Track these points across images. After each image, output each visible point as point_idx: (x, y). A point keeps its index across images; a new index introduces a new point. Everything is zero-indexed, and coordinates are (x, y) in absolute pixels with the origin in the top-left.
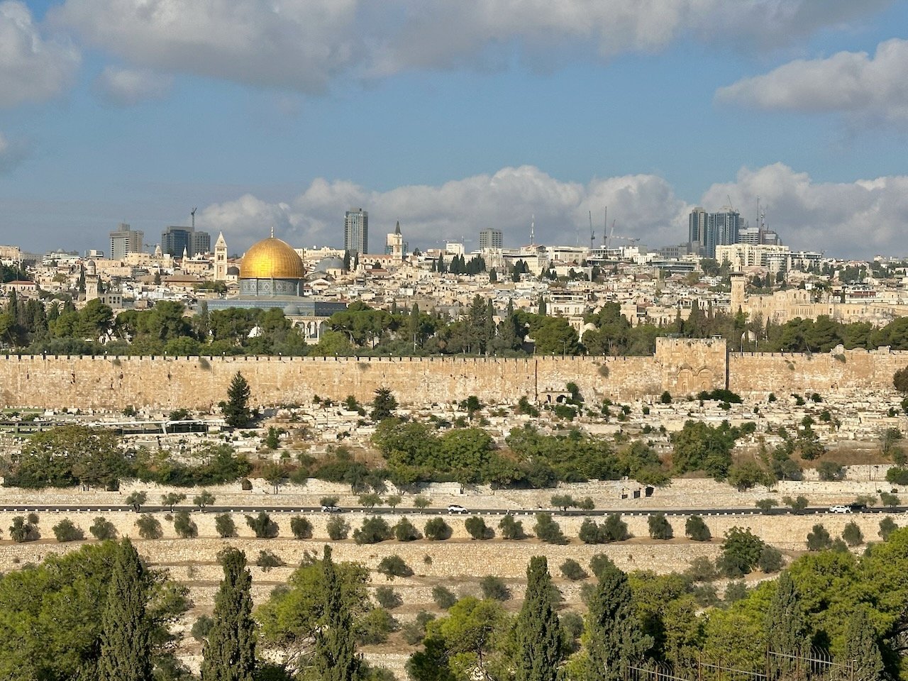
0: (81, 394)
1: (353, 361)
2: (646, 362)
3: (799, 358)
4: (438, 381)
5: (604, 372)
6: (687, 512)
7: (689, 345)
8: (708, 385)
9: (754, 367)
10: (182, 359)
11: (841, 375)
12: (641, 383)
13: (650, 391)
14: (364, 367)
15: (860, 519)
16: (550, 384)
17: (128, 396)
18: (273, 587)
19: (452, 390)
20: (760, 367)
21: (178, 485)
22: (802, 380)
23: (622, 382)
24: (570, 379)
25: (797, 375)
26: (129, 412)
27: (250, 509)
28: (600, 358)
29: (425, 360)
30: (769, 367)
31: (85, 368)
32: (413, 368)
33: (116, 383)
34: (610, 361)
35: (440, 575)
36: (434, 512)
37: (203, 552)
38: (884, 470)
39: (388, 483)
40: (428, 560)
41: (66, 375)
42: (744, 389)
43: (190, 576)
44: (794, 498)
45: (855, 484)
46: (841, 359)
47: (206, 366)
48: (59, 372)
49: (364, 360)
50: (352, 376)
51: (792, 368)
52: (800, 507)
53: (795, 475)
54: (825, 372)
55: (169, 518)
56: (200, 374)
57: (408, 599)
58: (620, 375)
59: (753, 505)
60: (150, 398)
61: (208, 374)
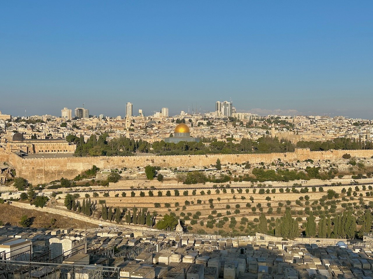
0: (183, 163)
1: (236, 155)
2: (294, 154)
3: (323, 152)
4: (253, 159)
5: (285, 156)
6: (319, 186)
7: (303, 150)
8: (307, 158)
9: (315, 154)
10: (202, 155)
11: (332, 156)
12: (293, 158)
13: (295, 160)
14: (238, 156)
15: (351, 187)
16: (275, 159)
17: (192, 164)
18: (246, 204)
19: (255, 161)
20: (316, 154)
21: (217, 183)
22: (325, 156)
23: (289, 158)
24: (279, 158)
25: (323, 156)
26: (194, 167)
27: (237, 188)
28: (284, 153)
29: (250, 154)
30: (318, 154)
31: (183, 158)
32: (248, 156)
33: (189, 161)
34: (286, 154)
35: (277, 200)
36: (273, 187)
37: (229, 197)
38: (351, 176)
39: (258, 181)
40: (274, 197)
41: (179, 159)
42: (313, 159)
43: (228, 201)
44: (339, 183)
45: (347, 179)
46: (332, 152)
47: (207, 157)
48: (178, 159)
49: (238, 155)
50: (236, 158)
51: (322, 154)
52: (340, 184)
53: (333, 177)
54: (329, 155)
55: (221, 190)
56: (206, 158)
57: (273, 205)
58: (289, 156)
59: (331, 184)
60: (196, 164)
61: (207, 158)
